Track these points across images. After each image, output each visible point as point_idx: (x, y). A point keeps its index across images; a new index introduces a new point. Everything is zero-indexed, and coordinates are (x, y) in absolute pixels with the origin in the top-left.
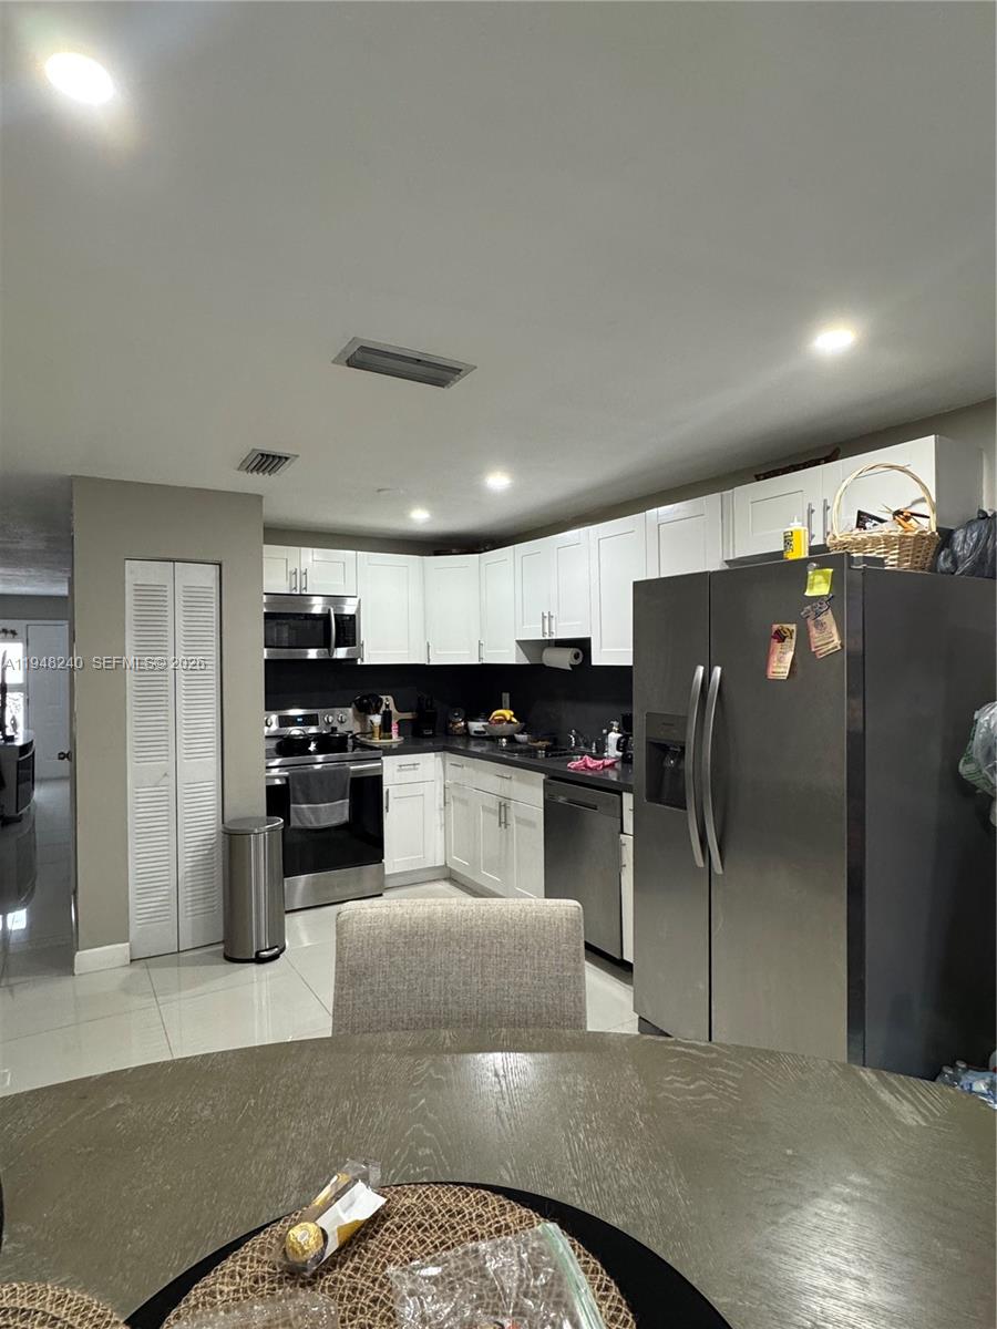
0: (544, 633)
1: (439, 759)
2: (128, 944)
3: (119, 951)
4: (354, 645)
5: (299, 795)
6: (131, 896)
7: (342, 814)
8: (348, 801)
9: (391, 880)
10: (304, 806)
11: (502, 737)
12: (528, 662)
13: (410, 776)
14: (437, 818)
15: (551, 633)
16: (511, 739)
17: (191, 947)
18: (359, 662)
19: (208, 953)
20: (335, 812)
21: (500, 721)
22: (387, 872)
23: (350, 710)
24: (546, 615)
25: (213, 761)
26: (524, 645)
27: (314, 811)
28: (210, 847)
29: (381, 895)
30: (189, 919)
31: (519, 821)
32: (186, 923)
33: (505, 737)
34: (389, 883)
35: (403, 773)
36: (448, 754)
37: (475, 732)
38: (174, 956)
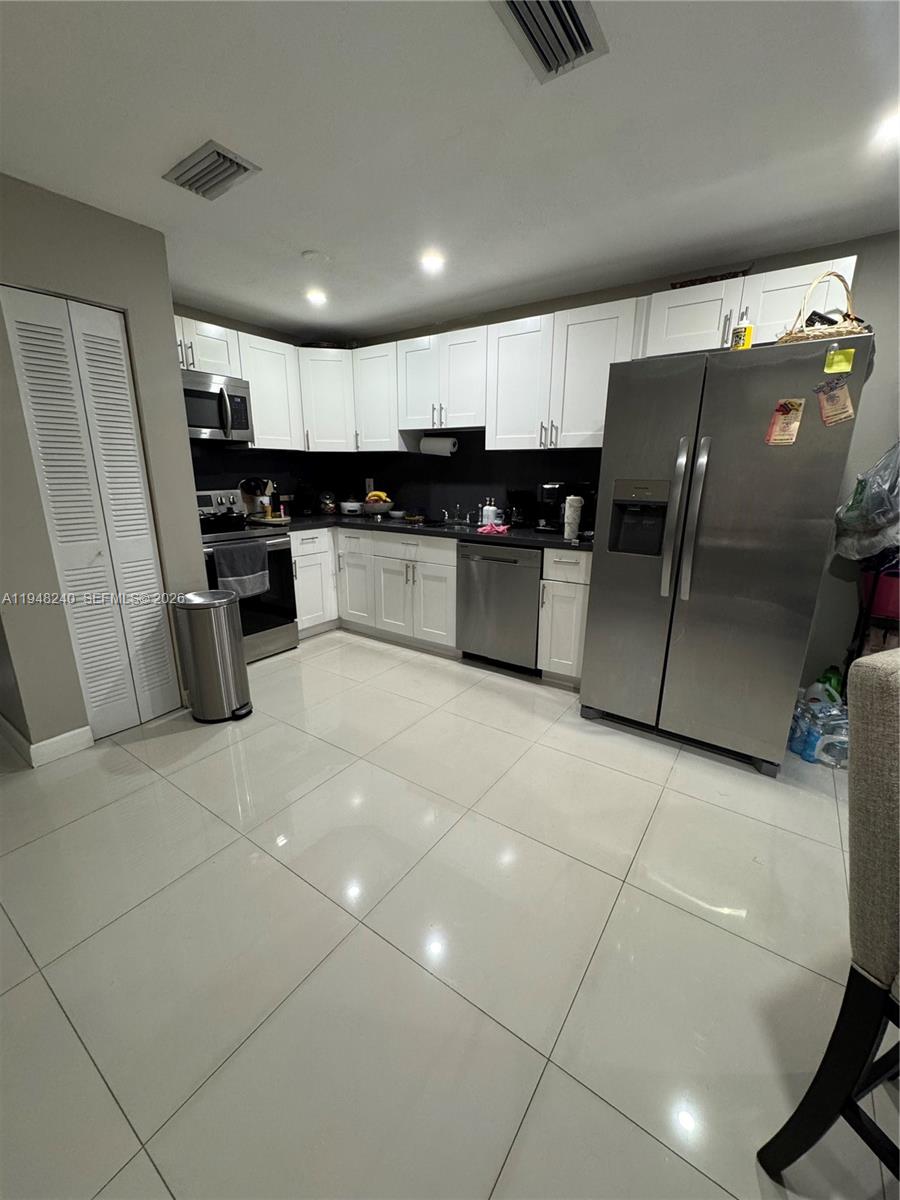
0: (434, 424)
1: (330, 534)
2: (88, 727)
3: (81, 735)
4: (247, 428)
5: (226, 570)
6: (82, 683)
7: (263, 584)
8: (267, 572)
9: (303, 633)
10: (230, 579)
11: (377, 514)
12: (406, 450)
13: (309, 548)
14: (330, 582)
15: (441, 423)
16: (386, 516)
17: (152, 717)
18: (250, 445)
19: (174, 720)
20: (256, 583)
21: (376, 501)
22: (299, 628)
23: (239, 491)
24: (437, 407)
25: (148, 539)
26: (405, 434)
27: (241, 583)
28: (157, 624)
29: (295, 648)
30: (147, 693)
31: (426, 577)
32: (145, 697)
33: (380, 514)
34: (301, 636)
35: (304, 546)
36: (340, 529)
37: (349, 511)
38: (138, 730)
